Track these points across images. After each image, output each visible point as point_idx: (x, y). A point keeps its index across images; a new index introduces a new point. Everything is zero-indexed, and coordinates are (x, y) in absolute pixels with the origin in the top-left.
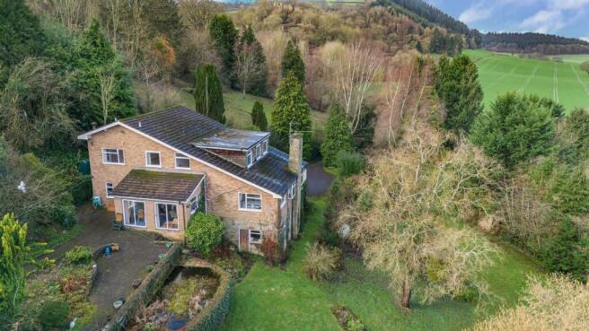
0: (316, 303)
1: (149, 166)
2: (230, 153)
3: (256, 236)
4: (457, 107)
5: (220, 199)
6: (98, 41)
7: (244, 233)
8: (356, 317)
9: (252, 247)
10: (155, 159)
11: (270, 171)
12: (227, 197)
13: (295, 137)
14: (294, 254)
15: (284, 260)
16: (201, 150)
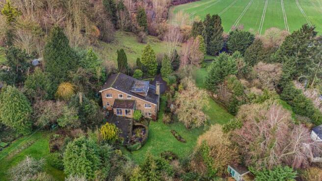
0: (167, 130)
1: (120, 98)
2: (141, 93)
3: (149, 114)
4: (212, 37)
5: (140, 105)
6: (93, 55)
7: (146, 114)
8: (177, 133)
9: (149, 117)
10: (121, 96)
11: (152, 95)
12: (142, 105)
13: (158, 85)
14: (159, 117)
15: (157, 119)
16: (133, 93)
